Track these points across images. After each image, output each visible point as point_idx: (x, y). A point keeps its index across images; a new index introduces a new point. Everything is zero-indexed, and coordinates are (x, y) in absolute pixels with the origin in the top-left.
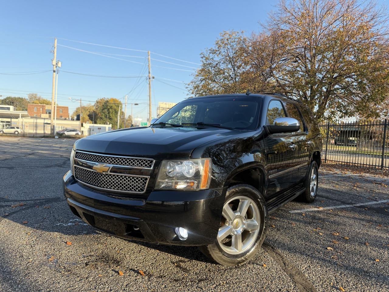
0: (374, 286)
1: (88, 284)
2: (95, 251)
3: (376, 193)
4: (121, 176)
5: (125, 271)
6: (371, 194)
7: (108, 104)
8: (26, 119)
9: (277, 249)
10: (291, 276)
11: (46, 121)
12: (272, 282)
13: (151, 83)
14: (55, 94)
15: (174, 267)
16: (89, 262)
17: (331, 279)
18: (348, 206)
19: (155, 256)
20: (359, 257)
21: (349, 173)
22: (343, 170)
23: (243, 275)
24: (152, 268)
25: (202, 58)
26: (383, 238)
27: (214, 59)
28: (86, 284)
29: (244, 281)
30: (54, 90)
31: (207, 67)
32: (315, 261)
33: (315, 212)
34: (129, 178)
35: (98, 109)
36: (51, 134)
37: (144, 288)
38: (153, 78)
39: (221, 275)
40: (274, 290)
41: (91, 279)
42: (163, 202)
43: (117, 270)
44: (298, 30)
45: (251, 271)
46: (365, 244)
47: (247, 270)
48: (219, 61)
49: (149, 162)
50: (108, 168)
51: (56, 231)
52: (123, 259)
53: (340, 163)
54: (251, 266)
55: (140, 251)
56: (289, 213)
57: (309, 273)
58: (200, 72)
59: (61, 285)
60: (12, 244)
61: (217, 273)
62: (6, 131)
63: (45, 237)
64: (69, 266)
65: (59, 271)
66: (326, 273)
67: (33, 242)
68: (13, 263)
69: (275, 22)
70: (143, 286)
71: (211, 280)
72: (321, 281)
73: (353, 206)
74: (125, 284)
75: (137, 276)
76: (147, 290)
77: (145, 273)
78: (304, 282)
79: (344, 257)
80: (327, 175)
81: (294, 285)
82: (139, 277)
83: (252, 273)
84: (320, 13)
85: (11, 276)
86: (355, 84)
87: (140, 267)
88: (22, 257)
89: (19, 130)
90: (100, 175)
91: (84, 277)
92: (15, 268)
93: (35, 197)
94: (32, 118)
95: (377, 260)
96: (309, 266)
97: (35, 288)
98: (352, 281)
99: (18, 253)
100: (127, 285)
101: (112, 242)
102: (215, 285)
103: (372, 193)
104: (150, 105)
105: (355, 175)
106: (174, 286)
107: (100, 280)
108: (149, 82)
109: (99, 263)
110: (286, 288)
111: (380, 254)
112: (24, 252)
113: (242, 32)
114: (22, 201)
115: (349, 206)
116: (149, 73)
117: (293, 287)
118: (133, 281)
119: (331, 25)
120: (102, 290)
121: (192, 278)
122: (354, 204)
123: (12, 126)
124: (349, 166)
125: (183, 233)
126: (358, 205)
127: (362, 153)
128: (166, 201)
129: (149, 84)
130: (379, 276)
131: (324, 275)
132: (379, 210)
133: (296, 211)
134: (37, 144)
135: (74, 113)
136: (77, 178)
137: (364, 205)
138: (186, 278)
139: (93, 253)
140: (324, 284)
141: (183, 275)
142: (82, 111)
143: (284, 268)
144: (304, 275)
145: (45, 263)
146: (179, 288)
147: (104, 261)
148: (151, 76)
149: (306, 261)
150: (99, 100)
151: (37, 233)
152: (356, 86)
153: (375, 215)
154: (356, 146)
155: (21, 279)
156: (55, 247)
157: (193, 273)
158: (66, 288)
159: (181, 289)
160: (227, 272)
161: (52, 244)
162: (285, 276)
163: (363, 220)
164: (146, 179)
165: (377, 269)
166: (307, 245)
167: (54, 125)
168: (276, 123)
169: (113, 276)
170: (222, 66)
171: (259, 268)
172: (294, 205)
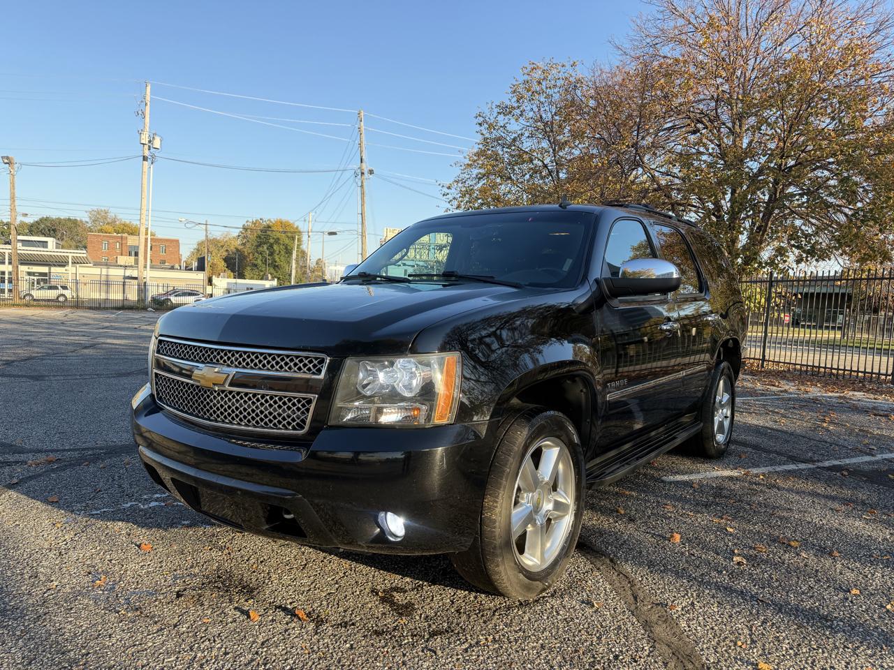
0: (839, 650)
1: (176, 639)
2: (203, 565)
3: (873, 437)
4: (254, 395)
5: (264, 610)
6: (860, 439)
7: (269, 233)
8: (83, 267)
9: (623, 563)
10: (647, 625)
11: (129, 273)
12: (599, 638)
13: (365, 184)
14: (148, 210)
15: (377, 603)
16: (185, 590)
17: (740, 634)
18: (802, 466)
19: (337, 578)
20: (812, 582)
21: (815, 391)
22: (803, 385)
23: (535, 621)
24: (328, 605)
25: (480, 124)
26: (875, 540)
27: (507, 128)
28: (172, 639)
29: (535, 636)
30: (145, 202)
31: (492, 147)
32: (707, 591)
33: (723, 478)
34: (271, 398)
35: (248, 245)
36: (138, 300)
37: (302, 649)
38: (371, 172)
39: (485, 622)
40: (602, 658)
41: (185, 629)
42: (357, 453)
43: (246, 608)
44: (701, 57)
45: (555, 614)
46: (830, 554)
47: (546, 610)
48: (519, 132)
49: (316, 362)
50: (225, 376)
51: (119, 520)
52: (264, 582)
53: (798, 367)
54: (556, 603)
55: (306, 565)
56: (663, 481)
57: (689, 619)
58: (475, 158)
59: (114, 641)
60: (18, 549)
61: (475, 616)
62: (37, 294)
63: (95, 533)
64: (139, 597)
65: (114, 608)
66: (729, 620)
67: (66, 544)
68: (13, 591)
69: (648, 40)
70: (300, 645)
71: (458, 633)
72: (714, 638)
73: (815, 466)
74: (260, 640)
75: (290, 622)
76: (309, 653)
77: (309, 615)
78: (675, 640)
79: (777, 584)
80: (762, 395)
81: (651, 647)
82: (294, 624)
83: (557, 619)
84: (755, 17)
85: (5, 620)
86: (832, 182)
87: (300, 603)
88: (36, 577)
89: (68, 293)
90: (208, 393)
91: (170, 622)
92: (16, 601)
93: (85, 442)
94: (96, 264)
95: (854, 591)
96: (693, 604)
97: (54, 646)
98: (788, 639)
99: (28, 568)
100: (266, 641)
101: (245, 544)
102: (466, 644)
103: (863, 436)
104: (363, 236)
105: (830, 394)
106: (373, 645)
107: (205, 630)
108: (362, 182)
109: (208, 593)
110: (630, 653)
111: (863, 578)
112: (42, 566)
113: (573, 65)
114: (52, 451)
115: (804, 467)
116: (362, 162)
117: (648, 651)
118: (280, 633)
119: (779, 45)
120: (206, 653)
121: (416, 629)
122: (818, 461)
123: (53, 284)
124: (817, 375)
125: (396, 524)
126: (827, 464)
127: (855, 345)
128: (364, 452)
129: (362, 186)
130: (853, 628)
131: (725, 625)
132: (876, 477)
133: (679, 478)
134: (107, 324)
135: (193, 253)
136: (160, 399)
137: (840, 463)
138: (402, 628)
139: (197, 570)
140: (722, 644)
141: (397, 620)
142: (210, 250)
143: (633, 608)
144: (677, 624)
145: (84, 591)
146: (382, 650)
147: (219, 588)
148: (366, 167)
149: (687, 591)
150: (248, 223)
151: (77, 523)
152: (834, 187)
153: (863, 488)
154: (840, 328)
155: (26, 627)
156: (115, 556)
157: (420, 617)
158: (124, 647)
159: (387, 652)
160: (500, 615)
161: (106, 548)
162: (632, 625)
163: (833, 498)
164: (309, 402)
165: (852, 612)
166: (693, 555)
167: (145, 280)
168: (624, 273)
169: (235, 621)
170: (527, 145)
171: (573, 607)
172: (677, 464)
